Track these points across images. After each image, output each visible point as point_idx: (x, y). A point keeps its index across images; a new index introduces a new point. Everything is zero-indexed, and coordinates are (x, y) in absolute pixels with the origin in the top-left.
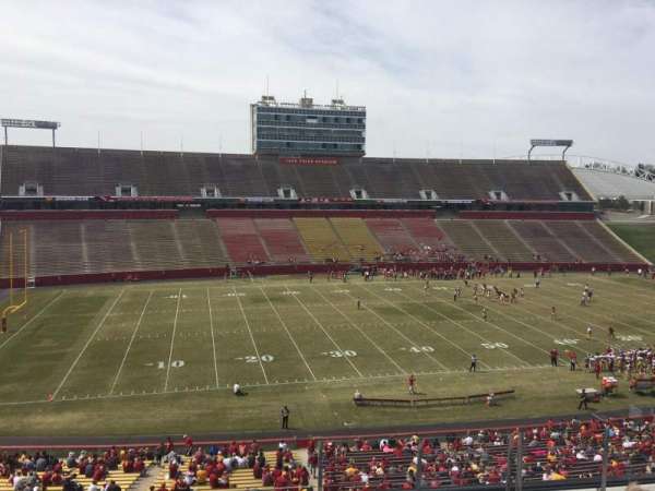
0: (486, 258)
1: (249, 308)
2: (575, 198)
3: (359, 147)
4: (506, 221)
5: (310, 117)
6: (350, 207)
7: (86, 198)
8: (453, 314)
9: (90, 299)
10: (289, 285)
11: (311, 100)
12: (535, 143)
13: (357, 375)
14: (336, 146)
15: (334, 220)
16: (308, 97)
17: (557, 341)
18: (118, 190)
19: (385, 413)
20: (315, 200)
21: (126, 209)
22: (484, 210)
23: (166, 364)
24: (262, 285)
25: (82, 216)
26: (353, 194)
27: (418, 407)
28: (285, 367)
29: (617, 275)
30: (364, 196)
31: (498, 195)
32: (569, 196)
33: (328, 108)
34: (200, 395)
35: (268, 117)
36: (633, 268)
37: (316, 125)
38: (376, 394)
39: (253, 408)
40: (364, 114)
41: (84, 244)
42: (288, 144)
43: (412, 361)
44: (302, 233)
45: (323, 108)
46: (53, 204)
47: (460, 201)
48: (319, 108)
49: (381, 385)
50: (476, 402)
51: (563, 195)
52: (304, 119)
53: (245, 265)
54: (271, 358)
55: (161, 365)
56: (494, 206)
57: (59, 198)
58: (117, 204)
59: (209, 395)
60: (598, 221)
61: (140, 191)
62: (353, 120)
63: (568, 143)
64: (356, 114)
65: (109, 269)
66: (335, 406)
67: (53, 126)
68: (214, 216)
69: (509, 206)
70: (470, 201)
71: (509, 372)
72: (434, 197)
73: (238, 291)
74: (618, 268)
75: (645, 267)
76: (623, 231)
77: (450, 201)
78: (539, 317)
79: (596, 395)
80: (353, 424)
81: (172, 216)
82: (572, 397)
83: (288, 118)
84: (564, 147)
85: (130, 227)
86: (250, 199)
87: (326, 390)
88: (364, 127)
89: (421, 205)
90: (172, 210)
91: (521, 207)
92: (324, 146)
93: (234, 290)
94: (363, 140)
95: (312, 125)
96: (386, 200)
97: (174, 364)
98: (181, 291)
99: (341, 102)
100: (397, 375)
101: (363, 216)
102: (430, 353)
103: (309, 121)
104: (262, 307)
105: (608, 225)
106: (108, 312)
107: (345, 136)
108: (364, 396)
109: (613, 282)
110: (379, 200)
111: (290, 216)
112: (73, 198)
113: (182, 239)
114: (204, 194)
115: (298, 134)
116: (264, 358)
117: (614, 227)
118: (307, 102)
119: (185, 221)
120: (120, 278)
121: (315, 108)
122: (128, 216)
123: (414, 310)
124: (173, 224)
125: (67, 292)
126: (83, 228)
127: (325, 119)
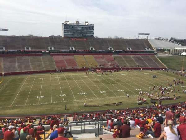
0: (125, 66)
1: (61, 81)
2: (150, 50)
3: (92, 35)
4: (131, 56)
5: (78, 27)
6: (89, 52)
7: (17, 50)
8: (113, 82)
9: (19, 79)
10: (72, 75)
11: (79, 22)
12: (140, 34)
13: (86, 99)
14: (86, 35)
15: (85, 56)
16: (78, 21)
17: (136, 89)
18: (26, 48)
19: (91, 108)
20: (80, 51)
21: (28, 53)
22: (125, 53)
23: (39, 97)
24: (65, 75)
25: (16, 56)
26: (90, 49)
27: (99, 107)
28: (69, 97)
29: (158, 71)
30: (93, 49)
31: (129, 49)
32: (148, 49)
33: (84, 25)
34: (47, 104)
35: (67, 27)
36: (162, 69)
37: (80, 29)
38: (90, 104)
39: (60, 107)
40: (93, 26)
41: (17, 63)
42: (73, 35)
43: (100, 95)
44: (76, 60)
45: (82, 24)
46: (8, 52)
47: (119, 51)
48: (81, 25)
49: (91, 101)
50: (112, 105)
51: (146, 49)
52: (77, 27)
53: (61, 69)
54: (65, 95)
55: (38, 97)
56: (128, 52)
57: (9, 51)
58: (25, 52)
59: (49, 104)
60: (155, 56)
61: (32, 49)
62: (90, 28)
63: (148, 34)
64: (91, 26)
65: (24, 71)
66: (79, 107)
67: (7, 30)
68: (52, 55)
69: (132, 52)
70: (121, 51)
71: (123, 97)
72: (112, 49)
73: (59, 77)
74: (158, 69)
75: (165, 69)
76: (161, 59)
77: (116, 51)
78: (134, 83)
79: (142, 103)
80: (83, 111)
81: (41, 55)
82: (135, 103)
83: (73, 27)
84: (147, 35)
85: (29, 59)
86: (62, 50)
87: (78, 103)
88: (93, 30)
89: (109, 52)
90: (41, 54)
91: (135, 52)
92: (83, 35)
93: (57, 76)
94: (93, 33)
95: (79, 29)
96: (99, 50)
97: (41, 97)
98: (43, 76)
99: (87, 22)
100: (96, 99)
101: (93, 55)
102: (105, 93)
103: (78, 28)
104: (64, 81)
105: (158, 57)
106: (24, 83)
108: (87, 104)
109: (156, 73)
110: (97, 50)
111: (73, 55)
112: (13, 51)
113: (44, 62)
114: (49, 49)
115: (75, 31)
116: (64, 95)
117: (159, 58)
118: (78, 22)
119: (44, 56)
120: (26, 73)
121: (80, 24)
122: (29, 55)
123: (103, 81)
124: (41, 57)
125: (13, 77)
126: (16, 59)
127: (83, 28)
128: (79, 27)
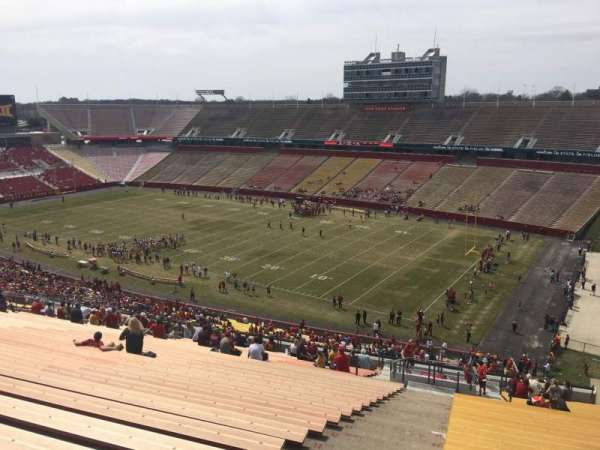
4: (517, 170)
5: (385, 71)
14: (405, 94)
26: (387, 138)
30: (396, 140)
31: (525, 142)
37: (389, 77)
42: (368, 95)
72: (460, 141)
83: (368, 72)
92: (396, 95)
95: (386, 77)
103: (384, 74)
107: (414, 84)
118: (399, 56)
127: (396, 71)
128: (389, 70)
